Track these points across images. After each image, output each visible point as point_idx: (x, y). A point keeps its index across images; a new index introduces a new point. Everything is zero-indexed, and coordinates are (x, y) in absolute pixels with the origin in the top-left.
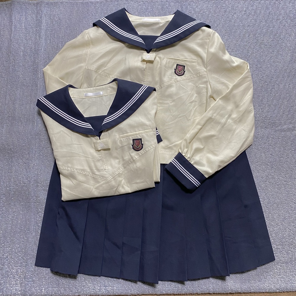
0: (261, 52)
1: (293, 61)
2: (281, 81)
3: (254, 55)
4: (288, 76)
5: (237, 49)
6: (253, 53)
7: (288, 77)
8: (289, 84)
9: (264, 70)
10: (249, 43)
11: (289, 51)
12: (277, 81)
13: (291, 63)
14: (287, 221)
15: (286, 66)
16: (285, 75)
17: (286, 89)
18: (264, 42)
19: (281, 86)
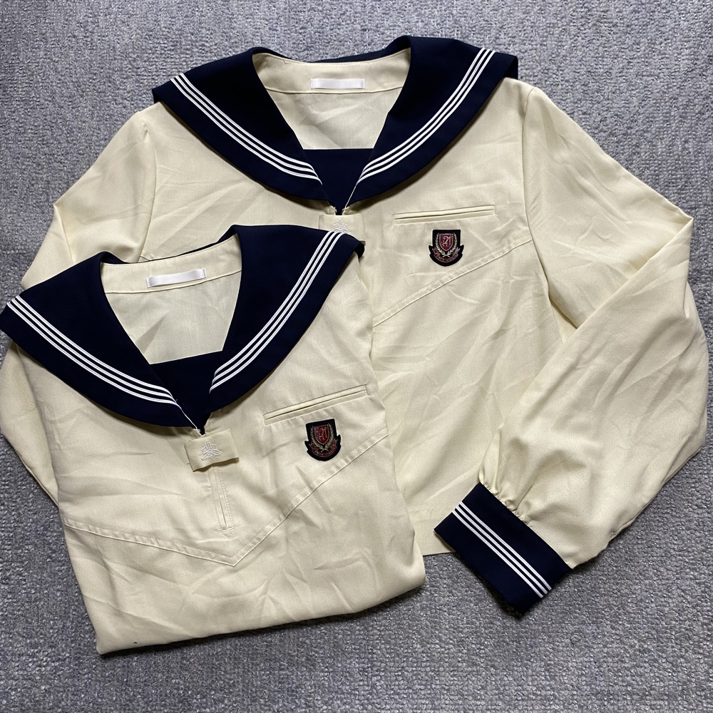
0: (599, 46)
1: (698, 71)
2: (659, 132)
3: (579, 53)
4: (681, 117)
5: (527, 37)
6: (574, 48)
7: (681, 121)
8: (686, 142)
9: (608, 99)
10: (563, 18)
11: (685, 41)
12: (648, 132)
13: (692, 78)
14: (675, 564)
15: (675, 88)
16: (673, 113)
17: (674, 156)
18: (610, 16)
19: (661, 147)
